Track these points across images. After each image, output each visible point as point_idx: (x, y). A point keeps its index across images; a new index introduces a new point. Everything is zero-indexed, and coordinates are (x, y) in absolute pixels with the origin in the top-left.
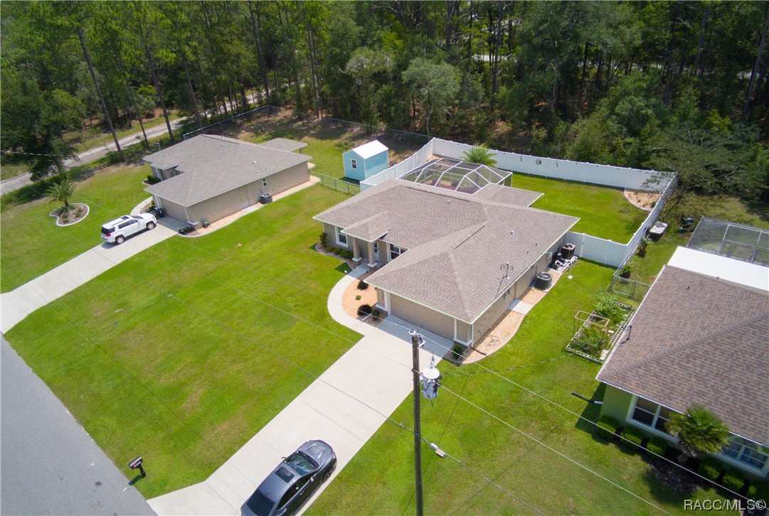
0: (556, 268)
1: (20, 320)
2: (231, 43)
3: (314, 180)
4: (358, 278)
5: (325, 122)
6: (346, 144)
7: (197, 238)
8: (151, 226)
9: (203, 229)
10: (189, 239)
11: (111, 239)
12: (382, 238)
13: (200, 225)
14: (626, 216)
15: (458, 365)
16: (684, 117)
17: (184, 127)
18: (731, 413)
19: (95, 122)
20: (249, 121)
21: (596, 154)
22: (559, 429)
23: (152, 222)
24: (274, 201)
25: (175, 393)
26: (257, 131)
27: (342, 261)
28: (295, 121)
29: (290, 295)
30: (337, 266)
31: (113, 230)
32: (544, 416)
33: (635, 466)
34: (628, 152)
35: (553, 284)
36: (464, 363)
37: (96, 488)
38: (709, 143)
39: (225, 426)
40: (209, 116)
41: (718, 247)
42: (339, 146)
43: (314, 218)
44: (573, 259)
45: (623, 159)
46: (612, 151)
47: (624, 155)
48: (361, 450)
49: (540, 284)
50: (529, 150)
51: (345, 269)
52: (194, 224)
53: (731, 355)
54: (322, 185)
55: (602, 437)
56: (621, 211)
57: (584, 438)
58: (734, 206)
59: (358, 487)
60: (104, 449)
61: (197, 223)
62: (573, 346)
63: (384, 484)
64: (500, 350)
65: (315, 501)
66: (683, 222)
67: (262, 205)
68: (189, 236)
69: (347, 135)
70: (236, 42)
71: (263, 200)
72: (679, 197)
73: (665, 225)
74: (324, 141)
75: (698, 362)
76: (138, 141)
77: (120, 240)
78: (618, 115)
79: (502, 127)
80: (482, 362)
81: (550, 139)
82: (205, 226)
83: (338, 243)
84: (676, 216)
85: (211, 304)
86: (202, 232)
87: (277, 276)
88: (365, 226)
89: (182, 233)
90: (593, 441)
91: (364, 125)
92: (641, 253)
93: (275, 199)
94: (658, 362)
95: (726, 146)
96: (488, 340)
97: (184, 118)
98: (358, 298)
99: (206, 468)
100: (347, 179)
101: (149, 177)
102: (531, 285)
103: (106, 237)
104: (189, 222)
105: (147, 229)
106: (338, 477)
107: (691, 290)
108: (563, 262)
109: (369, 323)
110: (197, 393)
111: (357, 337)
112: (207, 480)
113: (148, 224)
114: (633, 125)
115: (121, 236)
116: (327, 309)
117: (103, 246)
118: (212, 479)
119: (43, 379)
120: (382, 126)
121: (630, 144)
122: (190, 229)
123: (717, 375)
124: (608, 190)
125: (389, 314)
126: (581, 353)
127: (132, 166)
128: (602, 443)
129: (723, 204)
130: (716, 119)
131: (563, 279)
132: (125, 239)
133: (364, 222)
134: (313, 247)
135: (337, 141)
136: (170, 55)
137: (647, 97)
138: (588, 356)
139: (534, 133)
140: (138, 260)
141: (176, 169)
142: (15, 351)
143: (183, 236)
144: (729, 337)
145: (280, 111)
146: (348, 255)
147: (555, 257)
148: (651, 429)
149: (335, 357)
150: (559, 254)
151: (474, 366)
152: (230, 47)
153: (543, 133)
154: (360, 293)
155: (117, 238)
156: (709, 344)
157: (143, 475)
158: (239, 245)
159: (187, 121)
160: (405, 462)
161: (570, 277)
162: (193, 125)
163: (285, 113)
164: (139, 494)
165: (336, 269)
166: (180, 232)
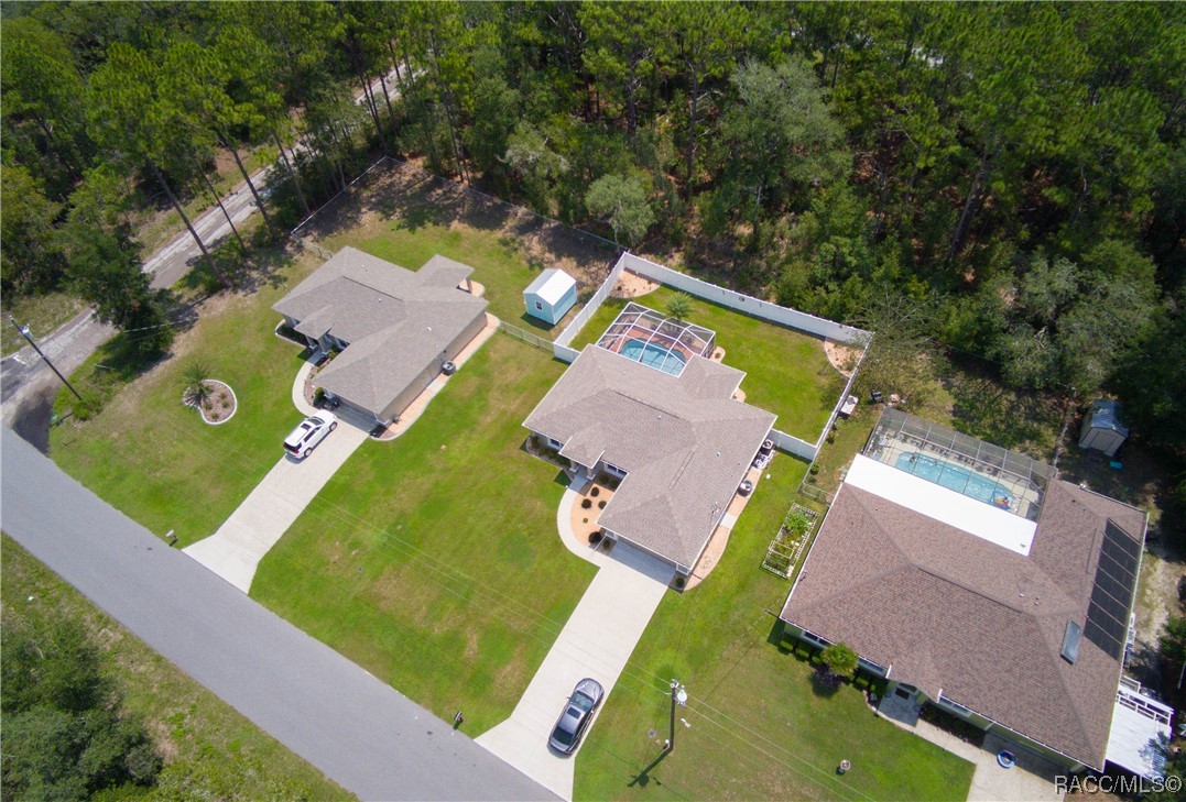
0: (756, 465)
1: (253, 574)
3: (493, 324)
4: (579, 494)
7: (393, 441)
9: (394, 426)
10: (386, 443)
11: (300, 454)
13: (390, 423)
14: (823, 381)
15: (681, 592)
22: (756, 645)
23: (333, 420)
24: (457, 368)
25: (453, 641)
26: (384, 208)
27: (560, 470)
28: (432, 186)
29: (521, 520)
30: (556, 475)
31: (300, 446)
32: (746, 633)
35: (754, 487)
36: (686, 589)
37: (429, 736)
39: (509, 668)
43: (522, 423)
44: (772, 454)
48: (619, 678)
51: (564, 480)
52: (385, 422)
53: (868, 601)
54: (504, 332)
55: (784, 650)
57: (772, 649)
60: (418, 702)
61: (387, 418)
62: (768, 563)
63: (640, 703)
64: (711, 573)
67: (447, 378)
68: (383, 438)
71: (445, 371)
73: (856, 401)
77: (309, 452)
80: (699, 585)
82: (395, 422)
83: (550, 444)
86: (395, 431)
87: (499, 494)
89: (375, 435)
90: (778, 653)
92: (831, 440)
93: (457, 364)
94: (821, 604)
96: (703, 561)
98: (586, 521)
99: (507, 706)
100: (531, 318)
103: (294, 453)
104: (379, 422)
105: (331, 431)
107: (854, 526)
108: (763, 460)
109: (602, 552)
110: (473, 643)
111: (594, 569)
112: (512, 716)
113: (330, 424)
115: (308, 448)
116: (559, 536)
117: (293, 462)
118: (515, 715)
119: (322, 641)
122: (381, 429)
123: (857, 616)
125: (617, 543)
126: (773, 570)
128: (785, 654)
131: (762, 479)
132: (314, 449)
134: (524, 448)
135: (499, 234)
138: (778, 573)
142: (274, 614)
143: (377, 439)
144: (868, 587)
145: (403, 161)
149: (580, 593)
150: (760, 454)
151: (695, 589)
154: (586, 513)
155: (305, 451)
156: (855, 592)
158: (443, 447)
161: (769, 475)
163: (412, 167)
164: (466, 738)
165: (556, 479)
166: (372, 434)
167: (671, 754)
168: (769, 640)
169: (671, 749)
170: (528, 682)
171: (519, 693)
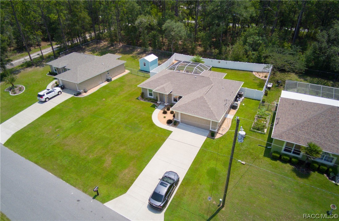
0: (237, 101)
1: (9, 138)
2: (81, 12)
3: (127, 72)
4: (161, 110)
5: (124, 47)
6: (136, 56)
7: (83, 97)
8: (60, 93)
9: (84, 93)
10: (80, 98)
11: (43, 99)
12: (171, 93)
13: (83, 92)
14: (256, 81)
15: (214, 139)
16: (274, 44)
17: (60, 50)
18: (321, 144)
19: (12, 48)
20: (88, 47)
21: (241, 58)
22: (258, 158)
23: (60, 91)
24: (112, 80)
25: (99, 160)
26: (93, 51)
27: (153, 104)
28: (110, 47)
29: (136, 118)
30: (151, 106)
31: (44, 95)
32: (251, 154)
33: (288, 167)
34: (253, 57)
35: (238, 107)
36: (215, 138)
37: (78, 202)
38: (284, 53)
39: (127, 171)
40: (70, 44)
41: (296, 90)
42: (133, 57)
43: (138, 86)
44: (243, 98)
45: (252, 60)
46: (247, 57)
47: (252, 58)
48: (187, 173)
49: (233, 107)
50: (213, 58)
51: (154, 107)
52: (81, 91)
53: (317, 125)
54: (131, 73)
55: (274, 158)
56: (253, 80)
57: (268, 160)
58: (293, 76)
59: (191, 187)
60: (75, 186)
61: (82, 91)
62: (254, 129)
63: (200, 184)
64: (227, 132)
65: (175, 194)
66: (278, 82)
67: (108, 83)
68: (79, 96)
69: (135, 52)
70: (83, 12)
71: (108, 80)
72: (274, 74)
73: (272, 84)
74: (125, 55)
75: (306, 128)
76: (38, 56)
77: (47, 100)
78: (249, 43)
79: (200, 49)
80: (222, 137)
81: (220, 53)
82: (85, 92)
83: (149, 96)
84: (274, 81)
85: (101, 124)
86: (85, 95)
87: (126, 111)
88: (163, 88)
89: (76, 95)
90: (271, 161)
91: (142, 48)
92: (266, 94)
93: (113, 79)
94: (292, 129)
95: (290, 54)
96: (221, 129)
97: (59, 46)
98: (165, 117)
99: (125, 188)
100: (141, 71)
101: (50, 72)
102: (230, 108)
103: (41, 99)
104: (78, 90)
105: (58, 95)
106: (181, 184)
107: (294, 104)
108: (240, 99)
109: (173, 126)
110: (109, 161)
111: (170, 132)
112: (127, 193)
113: (58, 92)
114: (255, 47)
115: (48, 98)
116: (153, 122)
117: (39, 103)
118: (129, 192)
119: (32, 161)
120: (150, 48)
121: (254, 54)
122: (79, 94)
123: (313, 132)
124: (247, 72)
125: (180, 122)
126: (257, 131)
127: (38, 67)
128: (275, 161)
129: (290, 76)
130: (286, 44)
131: (241, 105)
132: (49, 99)
133: (162, 86)
134: (137, 99)
135: (131, 55)
136: (55, 16)
137: (259, 36)
138: (260, 132)
139: (213, 51)
140: (59, 108)
141: (65, 68)
142: (12, 151)
143: (76, 96)
144: (315, 119)
145: (101, 42)
146: (155, 101)
147: (237, 97)
148: (291, 154)
149: (164, 140)
150: (238, 96)
151: (220, 138)
152: (80, 14)
153: (217, 51)
154: (164, 115)
155: (46, 99)
156: (309, 121)
157: (98, 194)
158: (104, 99)
159: (60, 47)
160: (206, 176)
161: (243, 104)
162: (63, 48)
163: (104, 44)
164: (99, 203)
165: (151, 107)
166: (75, 95)
167: (223, 209)
168: (264, 156)
169: (223, 206)
170: (137, 176)
171: (132, 182)
